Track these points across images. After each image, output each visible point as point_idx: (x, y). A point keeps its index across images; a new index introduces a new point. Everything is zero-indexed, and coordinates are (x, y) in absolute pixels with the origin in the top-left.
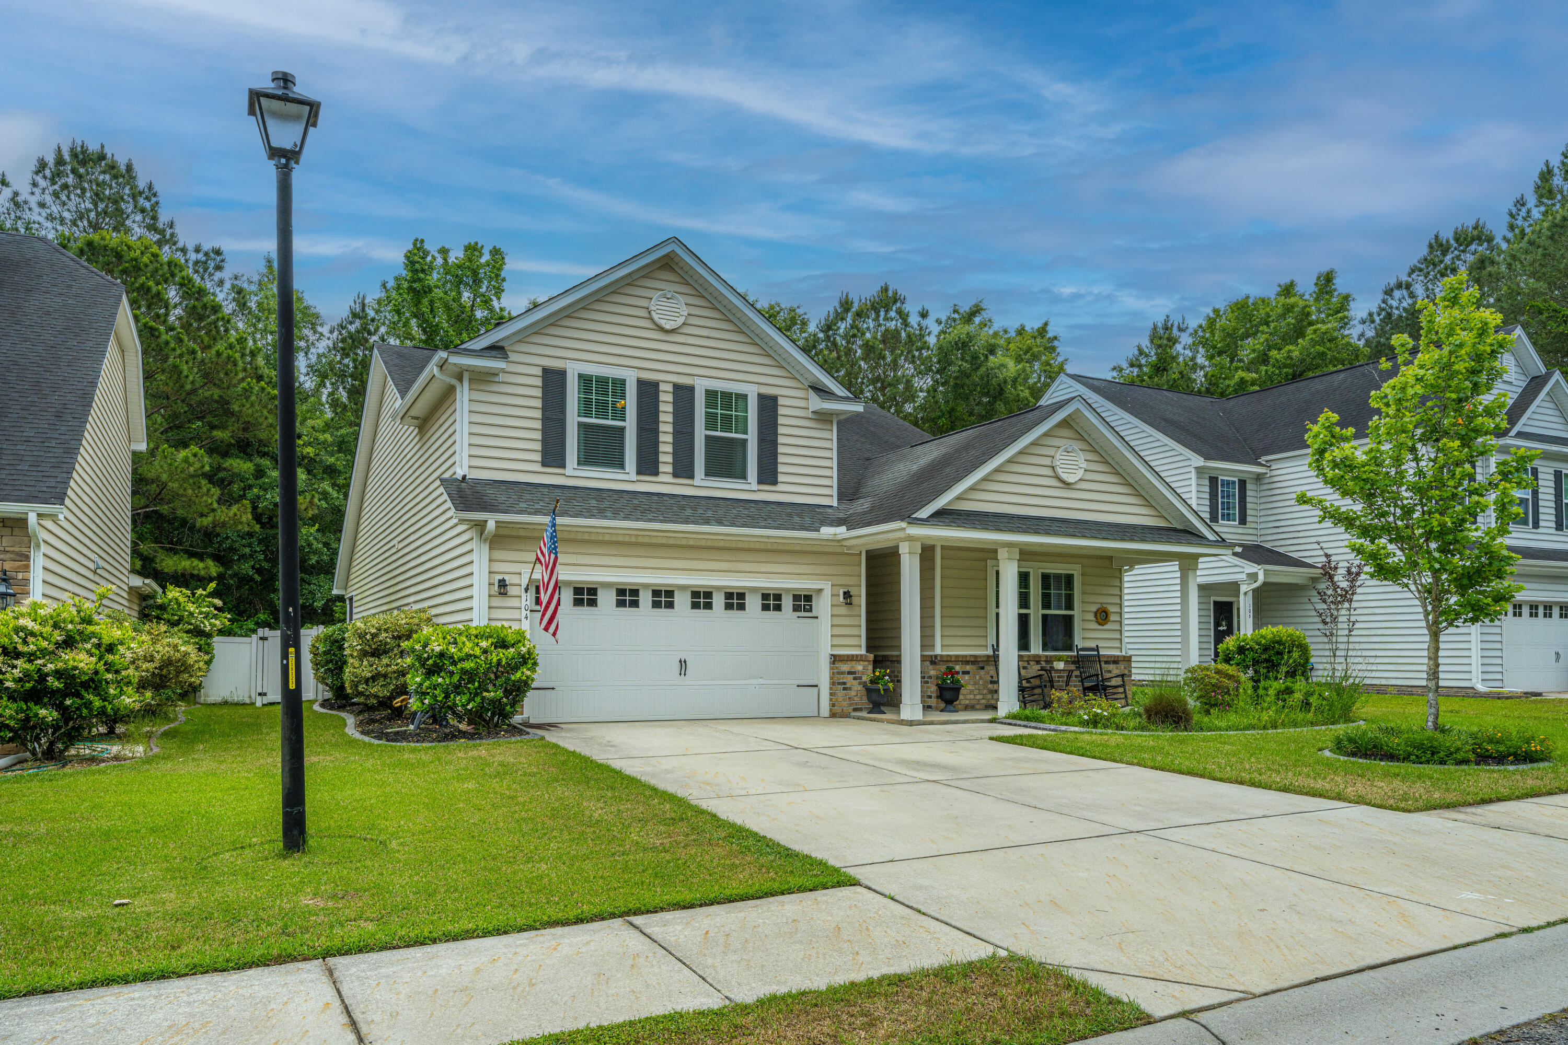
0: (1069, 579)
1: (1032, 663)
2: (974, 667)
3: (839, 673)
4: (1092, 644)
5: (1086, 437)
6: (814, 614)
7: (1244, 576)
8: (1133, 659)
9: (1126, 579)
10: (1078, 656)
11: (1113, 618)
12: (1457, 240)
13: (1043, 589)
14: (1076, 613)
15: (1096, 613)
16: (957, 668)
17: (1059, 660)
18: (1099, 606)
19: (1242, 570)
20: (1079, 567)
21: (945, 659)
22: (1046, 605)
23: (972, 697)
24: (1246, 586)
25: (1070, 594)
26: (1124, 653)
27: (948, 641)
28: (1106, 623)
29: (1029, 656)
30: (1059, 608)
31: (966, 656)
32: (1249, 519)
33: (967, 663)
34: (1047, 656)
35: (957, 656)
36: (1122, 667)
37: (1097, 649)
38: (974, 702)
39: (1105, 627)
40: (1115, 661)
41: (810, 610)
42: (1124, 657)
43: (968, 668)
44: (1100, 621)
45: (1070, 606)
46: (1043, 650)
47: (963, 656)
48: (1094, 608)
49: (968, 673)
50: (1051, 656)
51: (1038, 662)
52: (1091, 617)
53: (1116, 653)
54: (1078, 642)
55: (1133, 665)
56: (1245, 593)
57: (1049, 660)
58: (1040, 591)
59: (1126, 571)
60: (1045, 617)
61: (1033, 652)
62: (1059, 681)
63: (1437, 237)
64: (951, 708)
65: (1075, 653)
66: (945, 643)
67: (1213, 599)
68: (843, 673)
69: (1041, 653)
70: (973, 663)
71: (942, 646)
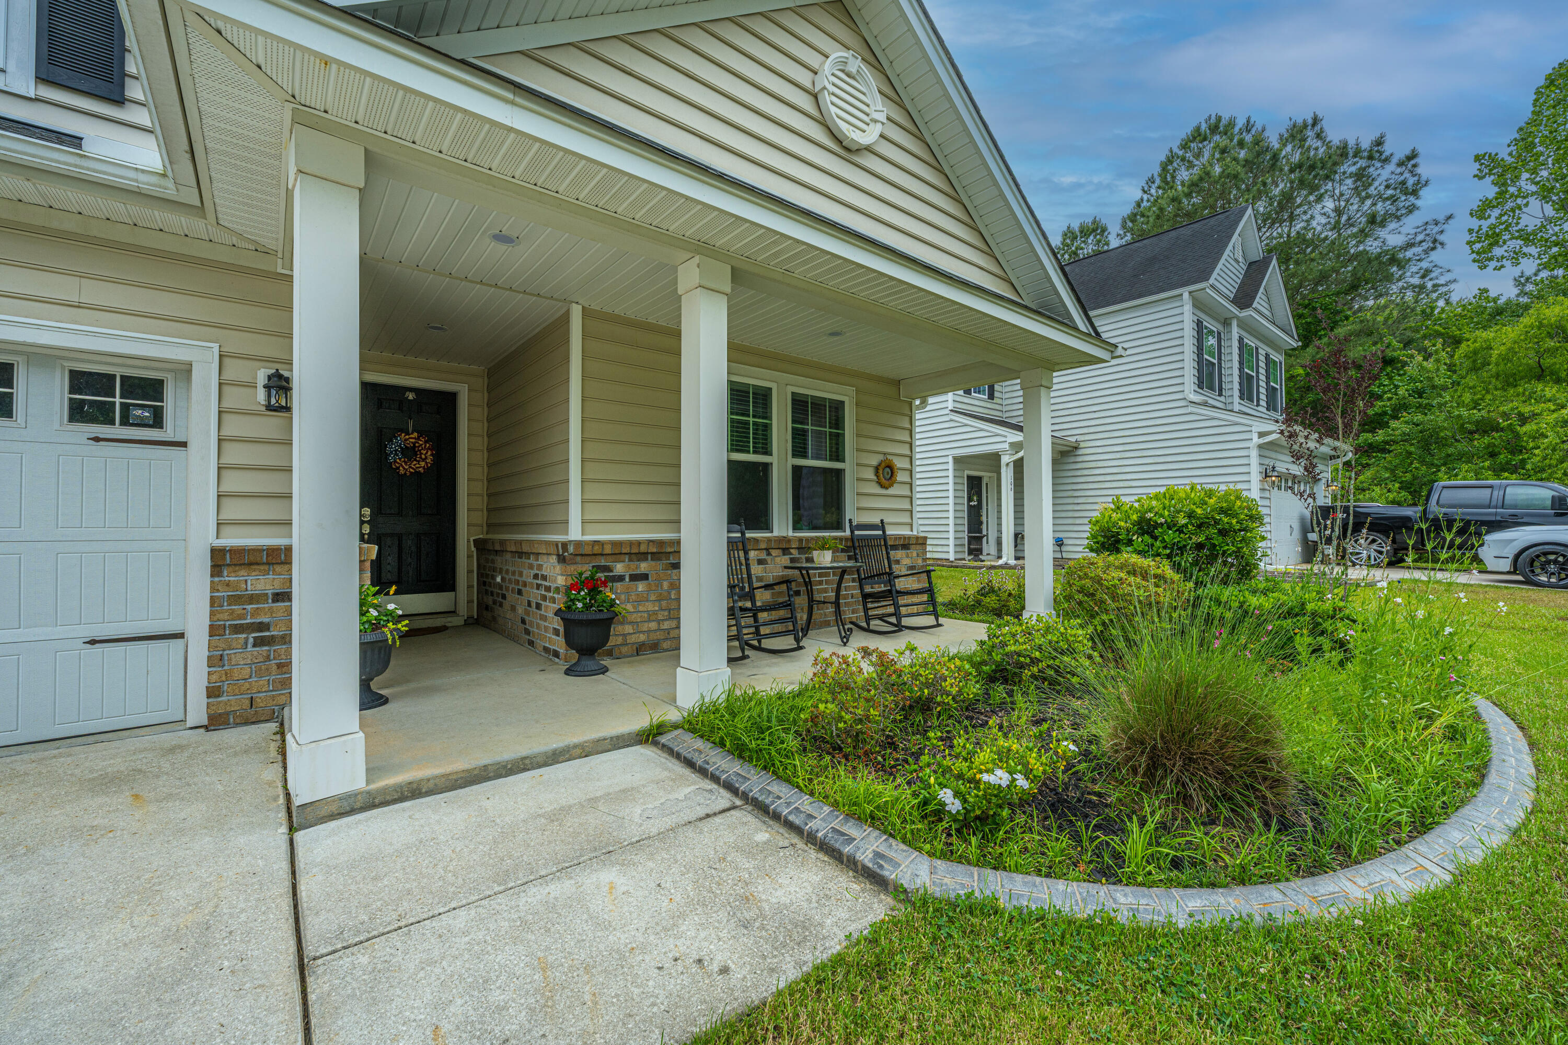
0: (838, 407)
1: (774, 553)
2: (660, 565)
3: (235, 599)
4: (875, 519)
5: (886, 65)
6: (169, 432)
7: (1006, 446)
8: (929, 542)
9: (918, 416)
10: (852, 538)
11: (901, 477)
12: (1081, 232)
13: (794, 422)
14: (847, 466)
15: (877, 469)
16: (619, 568)
17: (823, 548)
18: (881, 457)
19: (1004, 439)
20: (851, 390)
21: (587, 550)
22: (799, 450)
23: (653, 625)
24: (1007, 457)
25: (838, 435)
26: (915, 533)
27: (596, 513)
28: (891, 485)
29: (769, 540)
30: (817, 457)
31: (639, 543)
32: (996, 394)
33: (642, 556)
34: (801, 540)
35: (614, 544)
36: (915, 554)
37: (882, 526)
38: (659, 636)
39: (891, 491)
40: (905, 544)
41: (157, 421)
42: (917, 538)
43: (644, 567)
44: (883, 481)
45: (838, 455)
46: (795, 529)
47: (631, 543)
48: (874, 460)
49: (645, 577)
50: (808, 540)
51: (785, 551)
52: (870, 474)
53: (905, 532)
54: (851, 513)
55: (929, 548)
56: (1007, 465)
57: (805, 547)
58: (790, 425)
59: (918, 408)
60: (797, 470)
61: (776, 533)
62: (820, 583)
63: (1069, 228)
64: (589, 664)
65: (848, 533)
66: (588, 517)
67: (967, 472)
68: (253, 599)
69: (791, 533)
70: (656, 556)
71: (584, 522)
